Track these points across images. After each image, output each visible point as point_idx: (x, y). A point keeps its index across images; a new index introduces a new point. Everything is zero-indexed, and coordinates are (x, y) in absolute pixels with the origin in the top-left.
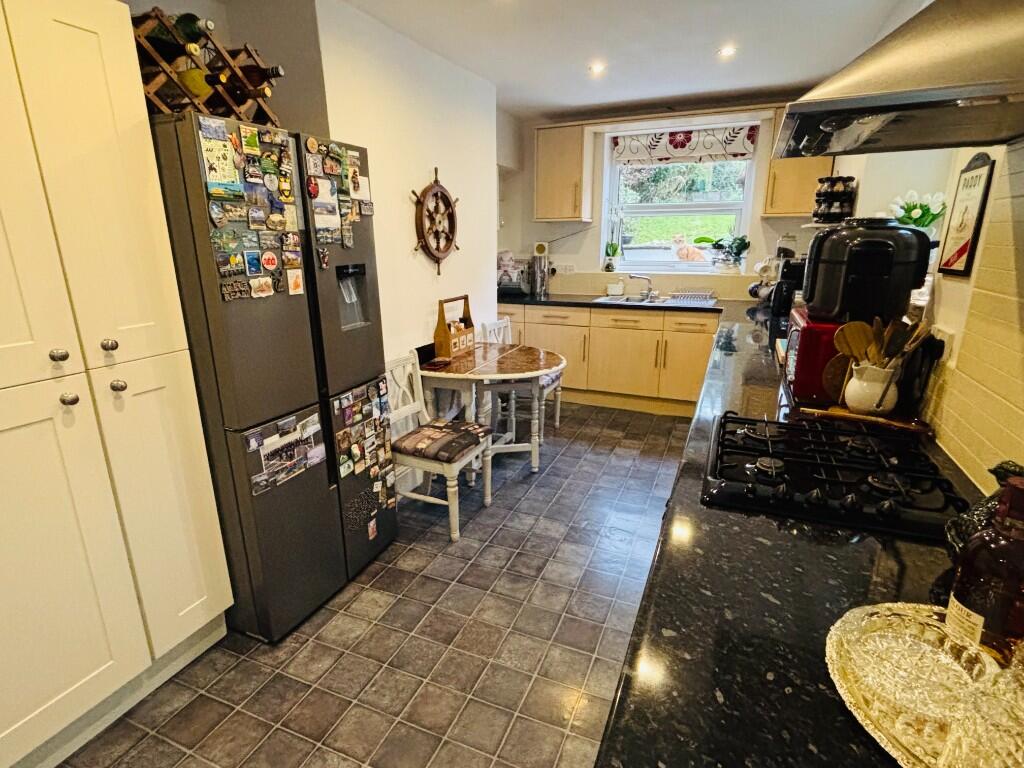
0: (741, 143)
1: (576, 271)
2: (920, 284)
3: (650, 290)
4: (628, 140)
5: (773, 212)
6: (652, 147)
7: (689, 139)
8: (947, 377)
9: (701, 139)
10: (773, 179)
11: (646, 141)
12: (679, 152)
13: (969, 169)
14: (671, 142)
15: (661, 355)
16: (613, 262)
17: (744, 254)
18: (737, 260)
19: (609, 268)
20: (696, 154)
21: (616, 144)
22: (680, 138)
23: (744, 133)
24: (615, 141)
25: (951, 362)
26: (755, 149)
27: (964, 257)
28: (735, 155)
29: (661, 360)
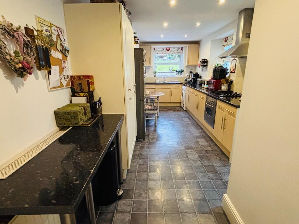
0: (180, 51)
1: (148, 77)
2: (227, 74)
3: (165, 81)
4: (157, 49)
5: (189, 65)
6: (162, 50)
7: (170, 49)
8: (234, 85)
9: (172, 49)
10: (189, 58)
11: (161, 49)
12: (168, 52)
13: (233, 60)
14: (166, 50)
15: (171, 94)
16: (156, 75)
17: (182, 73)
18: (181, 74)
19: (155, 76)
20: (171, 52)
21: (155, 49)
22: (168, 49)
23: (180, 49)
24: (154, 49)
25: (234, 83)
26: (183, 52)
27: (234, 70)
28: (179, 53)
29: (171, 95)
